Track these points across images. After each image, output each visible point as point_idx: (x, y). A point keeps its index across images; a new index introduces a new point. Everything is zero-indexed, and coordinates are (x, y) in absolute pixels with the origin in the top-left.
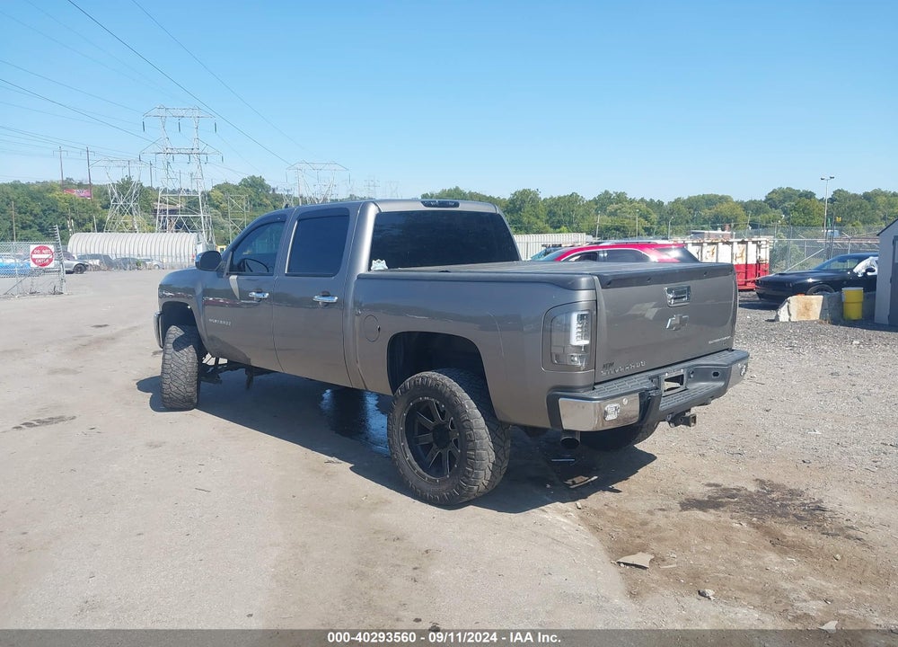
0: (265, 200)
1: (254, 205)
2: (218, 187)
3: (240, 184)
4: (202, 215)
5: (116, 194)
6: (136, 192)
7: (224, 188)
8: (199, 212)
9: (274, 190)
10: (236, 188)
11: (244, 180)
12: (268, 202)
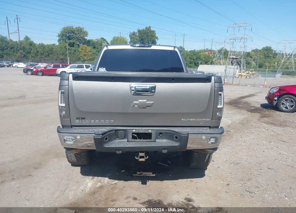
0: (270, 55)
1: (266, 57)
2: (253, 51)
3: (262, 49)
4: (242, 60)
5: (217, 53)
6: (223, 53)
7: (255, 51)
8: (241, 59)
9: (275, 51)
10: (260, 51)
11: (264, 48)
12: (272, 56)
